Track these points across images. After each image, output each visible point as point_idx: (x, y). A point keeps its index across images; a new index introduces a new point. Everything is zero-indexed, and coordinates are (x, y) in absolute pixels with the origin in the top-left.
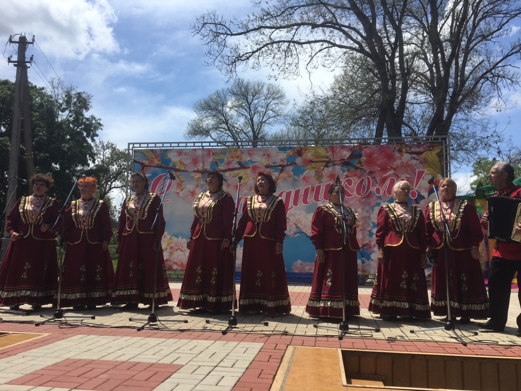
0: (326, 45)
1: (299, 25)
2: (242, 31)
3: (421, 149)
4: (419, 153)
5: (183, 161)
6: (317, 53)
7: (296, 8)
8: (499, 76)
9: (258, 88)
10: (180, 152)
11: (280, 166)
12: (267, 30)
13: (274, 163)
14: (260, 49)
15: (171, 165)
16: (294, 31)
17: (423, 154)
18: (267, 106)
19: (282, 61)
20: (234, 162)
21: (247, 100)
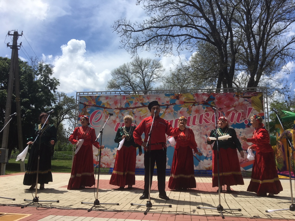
0: (188, 37)
1: (172, 26)
2: (141, 29)
3: (250, 95)
4: (249, 98)
5: (109, 102)
6: (183, 42)
7: (170, 17)
8: (285, 55)
9: (148, 62)
10: (107, 98)
11: (166, 105)
12: (154, 28)
13: (162, 103)
14: (151, 39)
15: (102, 105)
16: (170, 29)
17: (251, 98)
18: (153, 72)
19: (163, 46)
20: (139, 103)
21: (141, 69)
